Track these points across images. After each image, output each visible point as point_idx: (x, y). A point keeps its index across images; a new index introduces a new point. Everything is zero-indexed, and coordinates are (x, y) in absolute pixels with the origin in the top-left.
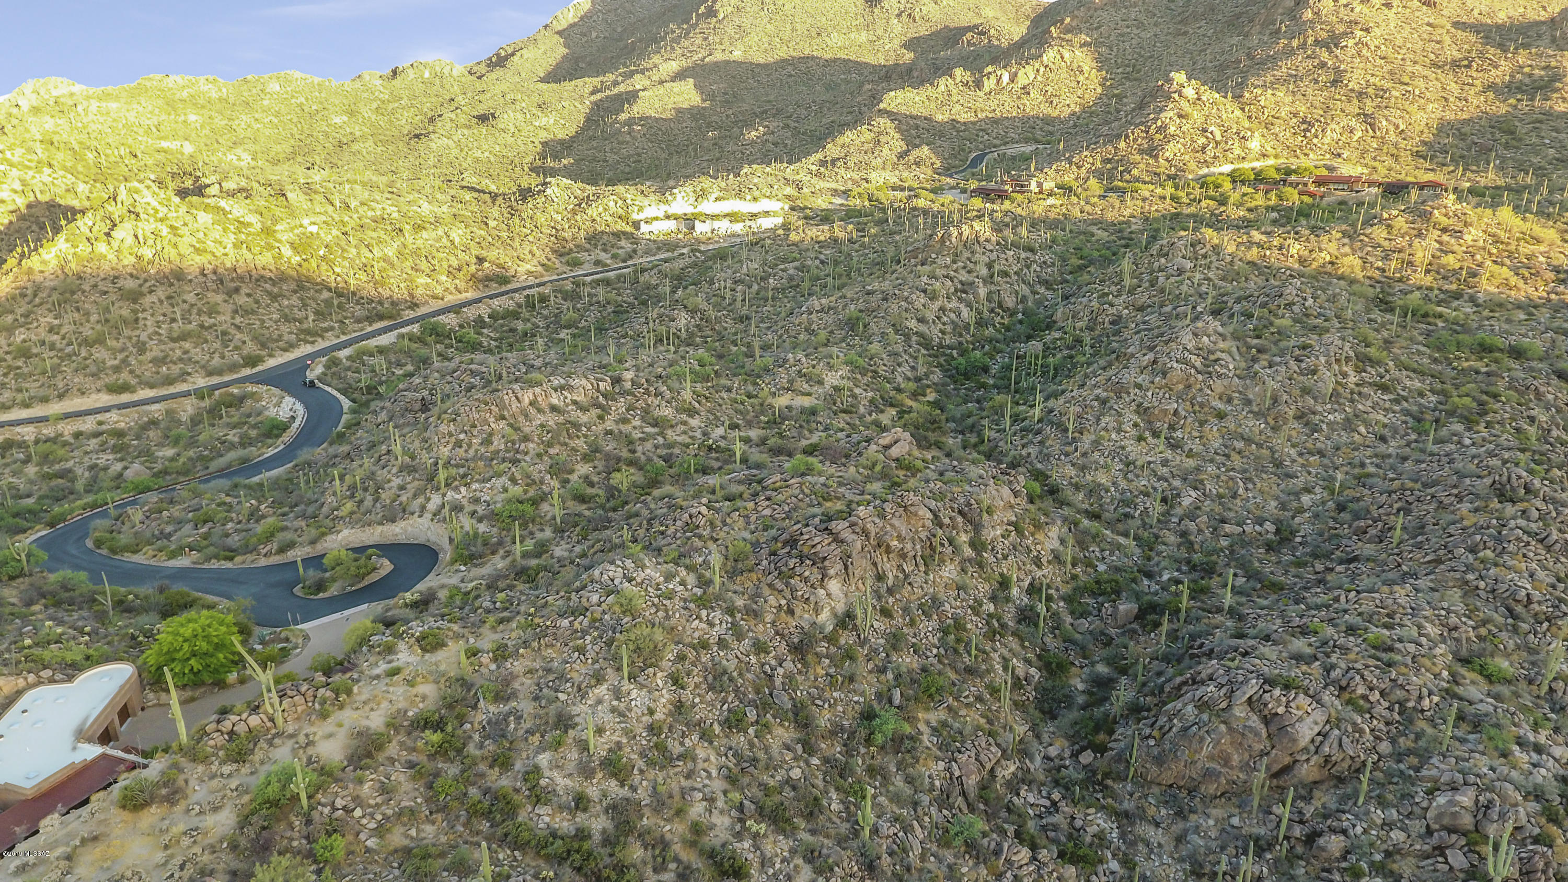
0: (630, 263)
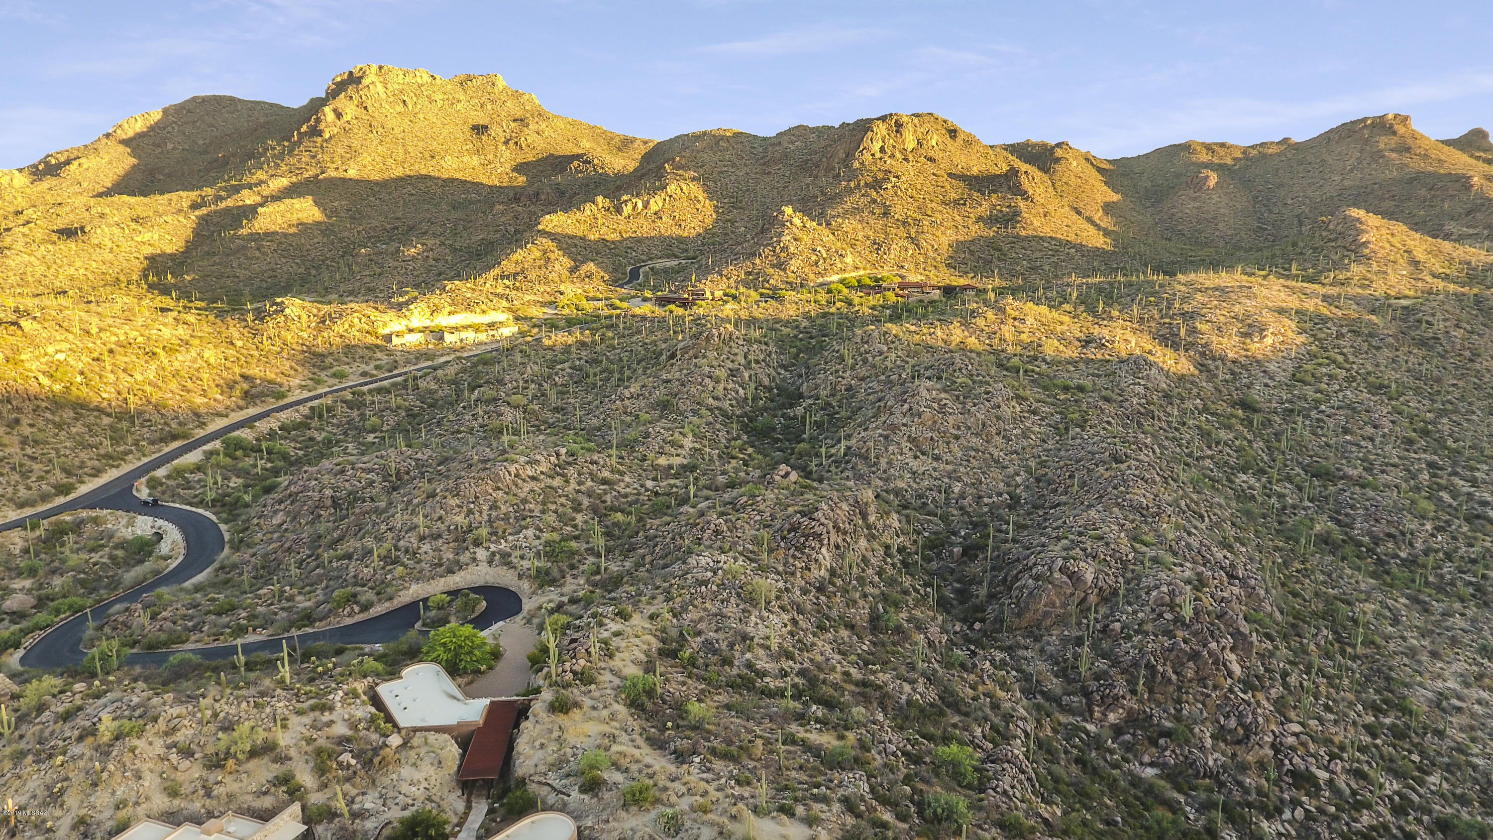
0: (395, 372)
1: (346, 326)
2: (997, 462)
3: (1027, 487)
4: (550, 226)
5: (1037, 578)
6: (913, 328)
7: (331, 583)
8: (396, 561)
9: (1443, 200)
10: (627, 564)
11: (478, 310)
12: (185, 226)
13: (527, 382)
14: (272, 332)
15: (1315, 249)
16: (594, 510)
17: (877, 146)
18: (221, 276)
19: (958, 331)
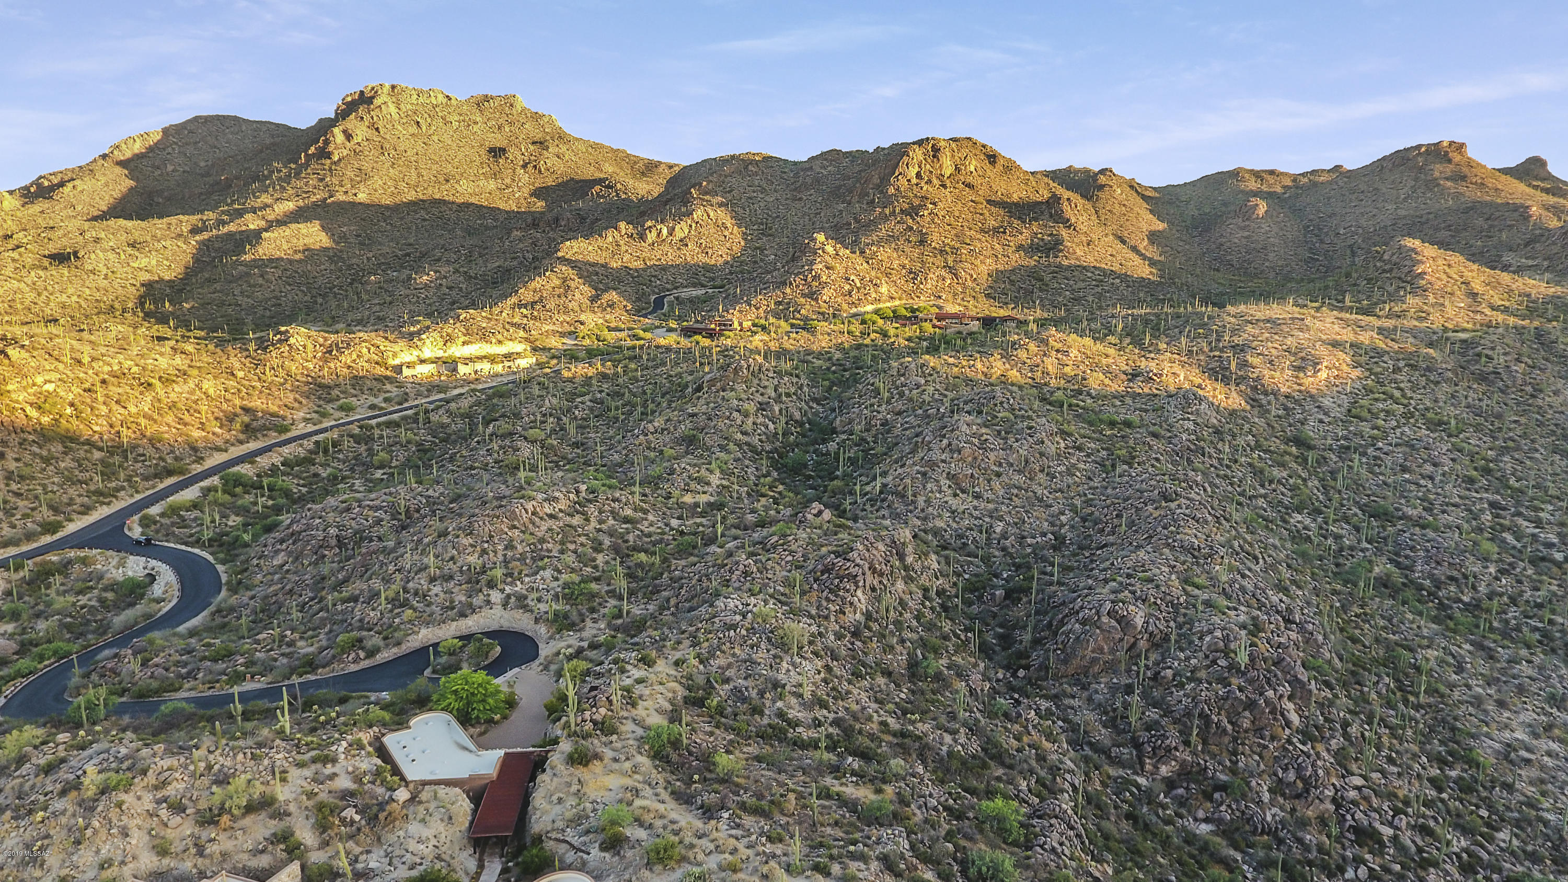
0: (406, 405)
1: (354, 356)
2: (1041, 500)
3: (1072, 527)
4: (570, 253)
5: (1084, 622)
6: (951, 360)
7: (335, 627)
8: (405, 604)
9: (1500, 231)
10: (651, 607)
11: (494, 341)
12: (185, 252)
13: (545, 415)
14: (275, 362)
15: (1369, 281)
16: (616, 549)
17: (913, 172)
18: (223, 304)
19: (999, 364)
